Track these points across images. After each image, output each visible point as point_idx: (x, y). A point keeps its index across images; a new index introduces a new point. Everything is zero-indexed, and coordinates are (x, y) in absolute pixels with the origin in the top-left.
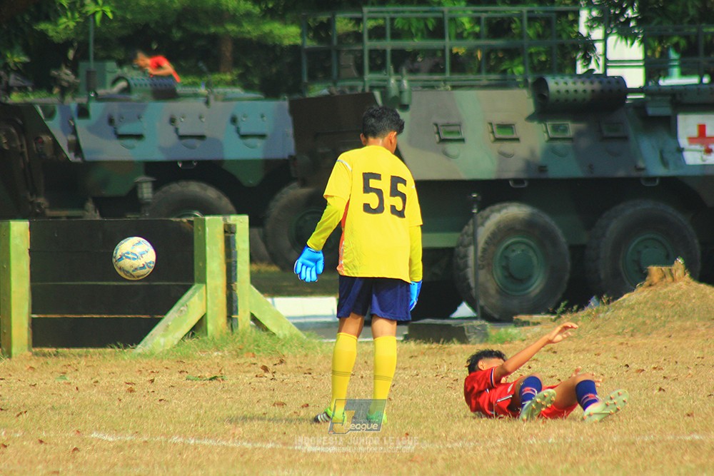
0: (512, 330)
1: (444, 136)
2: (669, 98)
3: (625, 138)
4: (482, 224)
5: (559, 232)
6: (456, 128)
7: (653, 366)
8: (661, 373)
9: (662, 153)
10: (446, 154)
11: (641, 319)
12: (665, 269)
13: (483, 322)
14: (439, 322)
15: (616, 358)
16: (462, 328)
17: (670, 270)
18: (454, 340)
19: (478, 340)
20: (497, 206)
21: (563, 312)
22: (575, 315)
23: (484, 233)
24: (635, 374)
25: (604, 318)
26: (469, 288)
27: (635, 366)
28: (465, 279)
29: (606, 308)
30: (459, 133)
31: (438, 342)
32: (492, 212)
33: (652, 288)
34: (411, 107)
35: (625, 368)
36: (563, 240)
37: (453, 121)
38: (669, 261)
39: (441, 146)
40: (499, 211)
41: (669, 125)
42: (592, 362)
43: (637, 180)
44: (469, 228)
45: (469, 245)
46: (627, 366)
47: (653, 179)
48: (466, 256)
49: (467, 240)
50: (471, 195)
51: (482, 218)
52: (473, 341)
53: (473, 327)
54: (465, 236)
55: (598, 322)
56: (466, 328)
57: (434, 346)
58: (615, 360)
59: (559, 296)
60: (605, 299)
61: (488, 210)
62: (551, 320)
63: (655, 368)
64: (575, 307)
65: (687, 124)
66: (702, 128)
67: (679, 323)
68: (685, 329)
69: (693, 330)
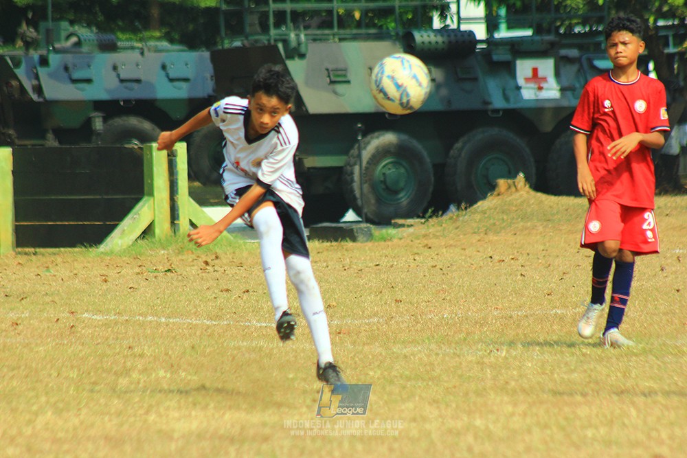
0: (391, 231)
1: (333, 79)
2: (509, 47)
3: (475, 79)
4: (365, 148)
5: (425, 154)
6: (343, 73)
7: (511, 257)
8: (519, 263)
9: (504, 91)
10: (335, 93)
11: (492, 221)
12: (510, 181)
13: (369, 225)
14: (334, 225)
15: (478, 251)
16: (352, 230)
17: (514, 183)
18: (348, 239)
19: (365, 239)
20: (376, 134)
21: (431, 217)
22: (440, 219)
23: (366, 154)
24: (498, 264)
25: (463, 221)
26: (355, 198)
27: (496, 258)
28: (352, 191)
29: (464, 212)
30: (345, 76)
31: (336, 240)
32: (372, 138)
33: (500, 197)
34: (307, 56)
35: (489, 259)
36: (428, 160)
37: (341, 66)
38: (511, 175)
39: (332, 86)
40: (378, 137)
41: (510, 68)
42: (461, 255)
43: (485, 112)
44: (354, 152)
45: (355, 164)
46: (491, 257)
47: (496, 111)
48: (352, 173)
49: (352, 161)
50: (357, 124)
51: (364, 144)
52: (361, 240)
53: (360, 228)
54: (351, 158)
55: (458, 224)
56: (355, 230)
57: (334, 243)
58: (478, 253)
59: (425, 204)
60: (463, 206)
61: (369, 137)
62: (422, 223)
63: (513, 259)
64: (440, 213)
65: (524, 68)
66: (535, 71)
67: (522, 224)
68: (526, 229)
69: (533, 229)
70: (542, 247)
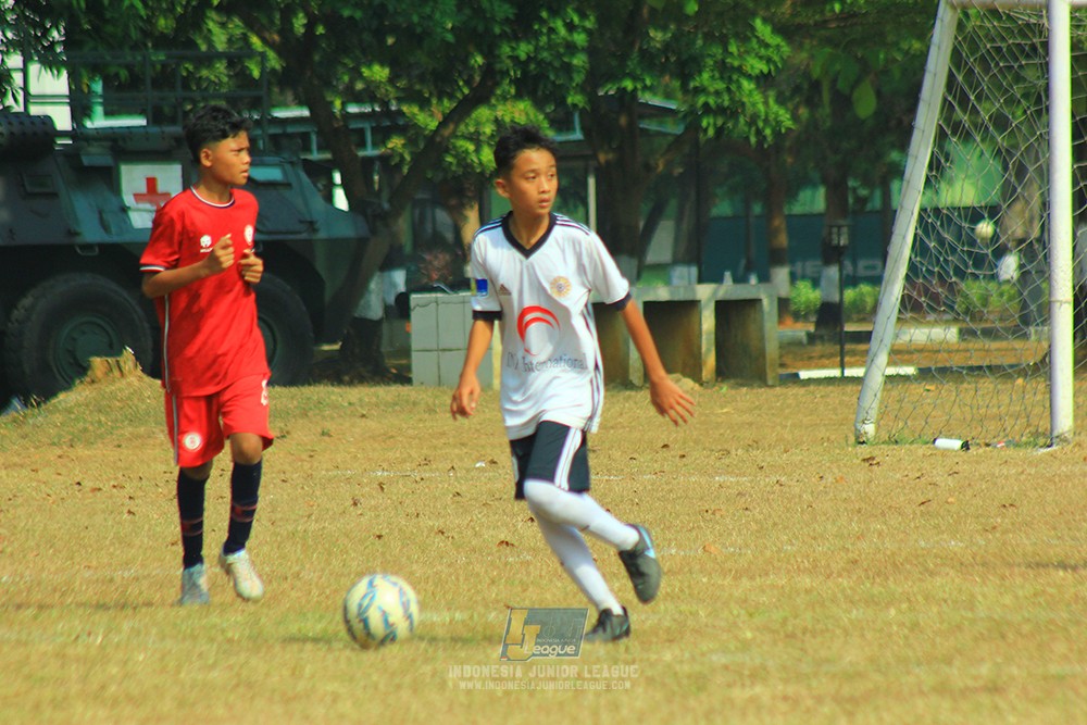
2: (109, 144)
3: (54, 195)
7: (112, 483)
8: (125, 493)
9: (100, 213)
11: (82, 425)
12: (111, 360)
15: (59, 474)
17: (118, 362)
24: (91, 494)
25: (35, 424)
27: (88, 484)
29: (36, 411)
33: (95, 386)
35: (77, 487)
38: (113, 350)
41: (109, 179)
42: (31, 480)
43: (71, 247)
46: (79, 484)
47: (88, 247)
55: (27, 429)
58: (59, 478)
60: (34, 399)
63: (114, 486)
65: (133, 178)
66: (151, 182)
67: (130, 429)
68: (138, 437)
69: (149, 437)
70: (164, 468)
